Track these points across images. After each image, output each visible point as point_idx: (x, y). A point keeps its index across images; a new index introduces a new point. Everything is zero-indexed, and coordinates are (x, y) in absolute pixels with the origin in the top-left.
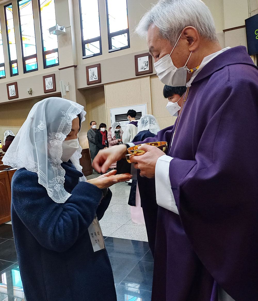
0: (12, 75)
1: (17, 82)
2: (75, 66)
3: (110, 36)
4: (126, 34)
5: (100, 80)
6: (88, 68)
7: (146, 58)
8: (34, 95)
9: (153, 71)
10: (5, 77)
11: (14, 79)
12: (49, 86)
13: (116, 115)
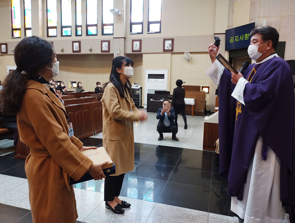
0: (77, 35)
1: (80, 41)
2: (125, 38)
3: (149, 23)
4: (159, 24)
5: (140, 51)
6: (133, 41)
7: (170, 42)
8: (93, 52)
9: (174, 51)
10: (71, 36)
11: (78, 38)
12: (105, 48)
13: (149, 74)
